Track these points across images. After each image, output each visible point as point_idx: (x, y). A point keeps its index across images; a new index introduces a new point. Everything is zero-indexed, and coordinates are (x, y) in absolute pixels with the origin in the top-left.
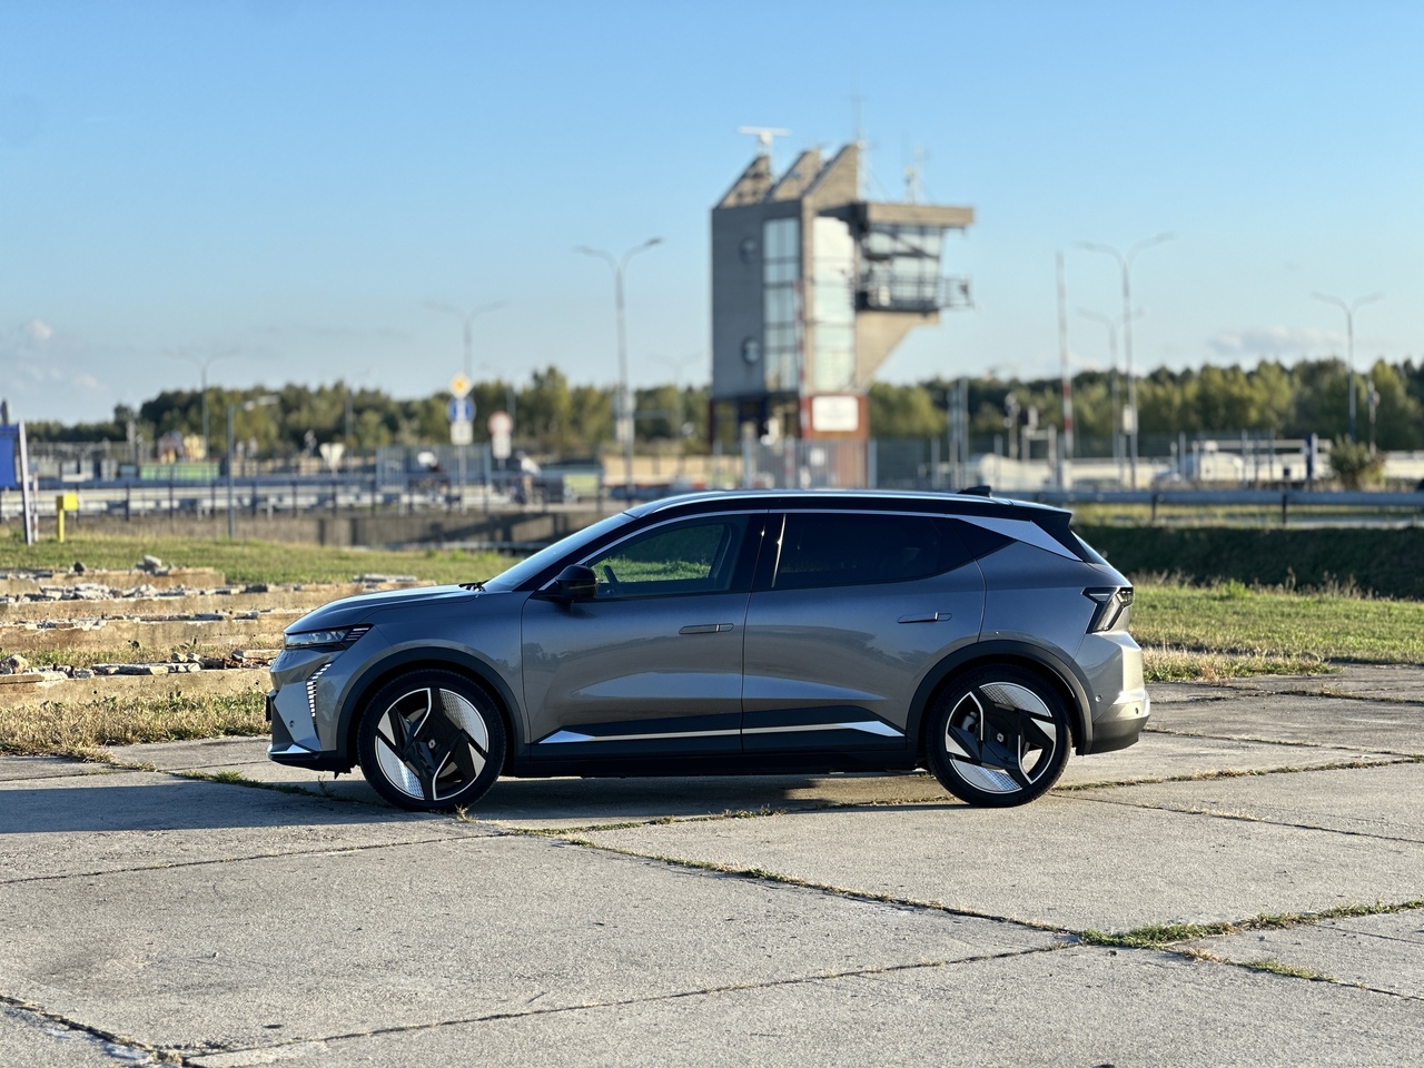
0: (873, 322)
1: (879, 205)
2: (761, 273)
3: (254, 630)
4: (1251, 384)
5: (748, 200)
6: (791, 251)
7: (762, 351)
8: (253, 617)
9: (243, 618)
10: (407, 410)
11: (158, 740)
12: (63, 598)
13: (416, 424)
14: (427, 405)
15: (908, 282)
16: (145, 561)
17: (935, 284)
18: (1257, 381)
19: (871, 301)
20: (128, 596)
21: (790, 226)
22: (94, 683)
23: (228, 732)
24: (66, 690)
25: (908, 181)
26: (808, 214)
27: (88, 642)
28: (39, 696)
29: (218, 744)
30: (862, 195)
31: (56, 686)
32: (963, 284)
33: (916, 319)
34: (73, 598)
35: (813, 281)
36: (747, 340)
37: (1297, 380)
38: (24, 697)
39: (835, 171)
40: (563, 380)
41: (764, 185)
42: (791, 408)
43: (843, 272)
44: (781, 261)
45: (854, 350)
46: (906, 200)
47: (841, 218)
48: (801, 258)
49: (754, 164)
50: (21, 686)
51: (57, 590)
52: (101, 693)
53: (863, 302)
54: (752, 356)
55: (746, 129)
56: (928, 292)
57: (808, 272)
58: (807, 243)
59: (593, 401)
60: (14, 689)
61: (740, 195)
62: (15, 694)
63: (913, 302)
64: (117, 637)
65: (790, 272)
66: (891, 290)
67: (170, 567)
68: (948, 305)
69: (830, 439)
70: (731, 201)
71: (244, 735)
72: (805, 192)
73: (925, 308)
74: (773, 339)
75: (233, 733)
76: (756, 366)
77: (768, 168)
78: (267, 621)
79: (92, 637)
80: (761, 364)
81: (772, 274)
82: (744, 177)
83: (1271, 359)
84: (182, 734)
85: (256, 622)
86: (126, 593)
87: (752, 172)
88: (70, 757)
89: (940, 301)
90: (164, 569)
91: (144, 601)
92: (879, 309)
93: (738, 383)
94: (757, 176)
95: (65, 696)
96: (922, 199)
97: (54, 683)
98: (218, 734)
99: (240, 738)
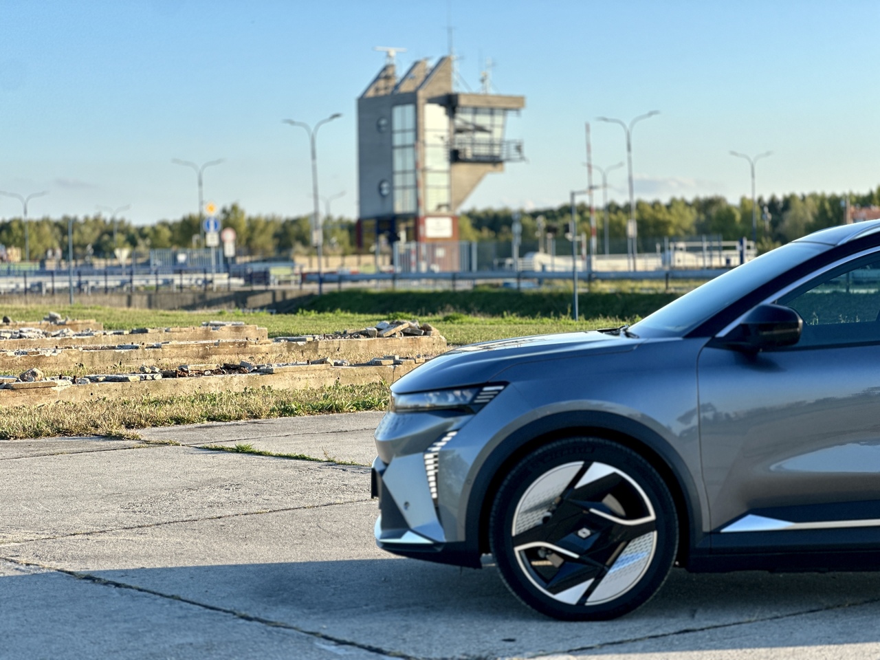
0: (462, 169)
1: (466, 95)
2: (391, 139)
3: (160, 356)
4: (670, 213)
5: (382, 93)
6: (410, 124)
7: (392, 188)
8: (158, 347)
9: (151, 347)
10: (142, 232)
11: (163, 424)
12: (11, 337)
13: (148, 241)
14: (153, 229)
15: (483, 144)
16: (50, 315)
17: (500, 145)
18: (673, 211)
19: (461, 156)
20: (55, 336)
21: (409, 109)
22: (91, 388)
23: (209, 419)
24: (71, 392)
25: (483, 81)
26: (421, 101)
27: (50, 364)
28: (53, 397)
29: (204, 427)
30: (455, 89)
31: (65, 390)
32: (518, 145)
33: (489, 167)
34: (19, 338)
35: (424, 143)
36: (382, 182)
37: (694, 211)
38: (43, 398)
39: (437, 74)
40: (242, 213)
41: (392, 83)
42: (411, 224)
43: (442, 138)
44: (404, 131)
45: (450, 187)
46: (482, 92)
47: (441, 105)
48: (417, 130)
49: (385, 69)
50: (41, 390)
51: (8, 332)
52: (96, 394)
53: (455, 157)
54: (385, 192)
55: (379, 48)
56: (496, 151)
57: (421, 138)
58: (420, 120)
59: (261, 226)
60: (37, 392)
61: (377, 90)
62: (37, 396)
63: (487, 156)
64: (69, 360)
65: (410, 138)
66: (473, 149)
67: (67, 320)
68: (509, 160)
69: (435, 243)
70: (371, 93)
71: (220, 421)
72: (418, 88)
73: (495, 161)
74: (398, 180)
75: (213, 420)
76: (388, 198)
77: (394, 73)
78: (168, 350)
79: (52, 360)
80: (390, 197)
81: (398, 140)
82: (378, 78)
83: (678, 197)
84: (179, 421)
85: (161, 350)
86: (54, 334)
87: (383, 74)
88: (109, 437)
89: (504, 157)
90: (62, 321)
91: (66, 339)
92: (466, 161)
93: (376, 209)
94: (387, 78)
95: (71, 397)
96: (491, 91)
97: (63, 388)
98: (203, 421)
99: (219, 423)
